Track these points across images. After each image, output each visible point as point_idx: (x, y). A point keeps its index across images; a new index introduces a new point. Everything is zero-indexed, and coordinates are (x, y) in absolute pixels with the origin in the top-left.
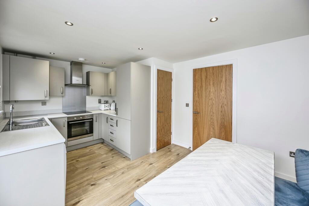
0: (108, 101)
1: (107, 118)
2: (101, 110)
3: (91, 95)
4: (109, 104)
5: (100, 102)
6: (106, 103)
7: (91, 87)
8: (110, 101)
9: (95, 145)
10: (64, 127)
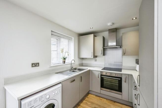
7: (123, 48)
9: (124, 106)
10: (98, 78)
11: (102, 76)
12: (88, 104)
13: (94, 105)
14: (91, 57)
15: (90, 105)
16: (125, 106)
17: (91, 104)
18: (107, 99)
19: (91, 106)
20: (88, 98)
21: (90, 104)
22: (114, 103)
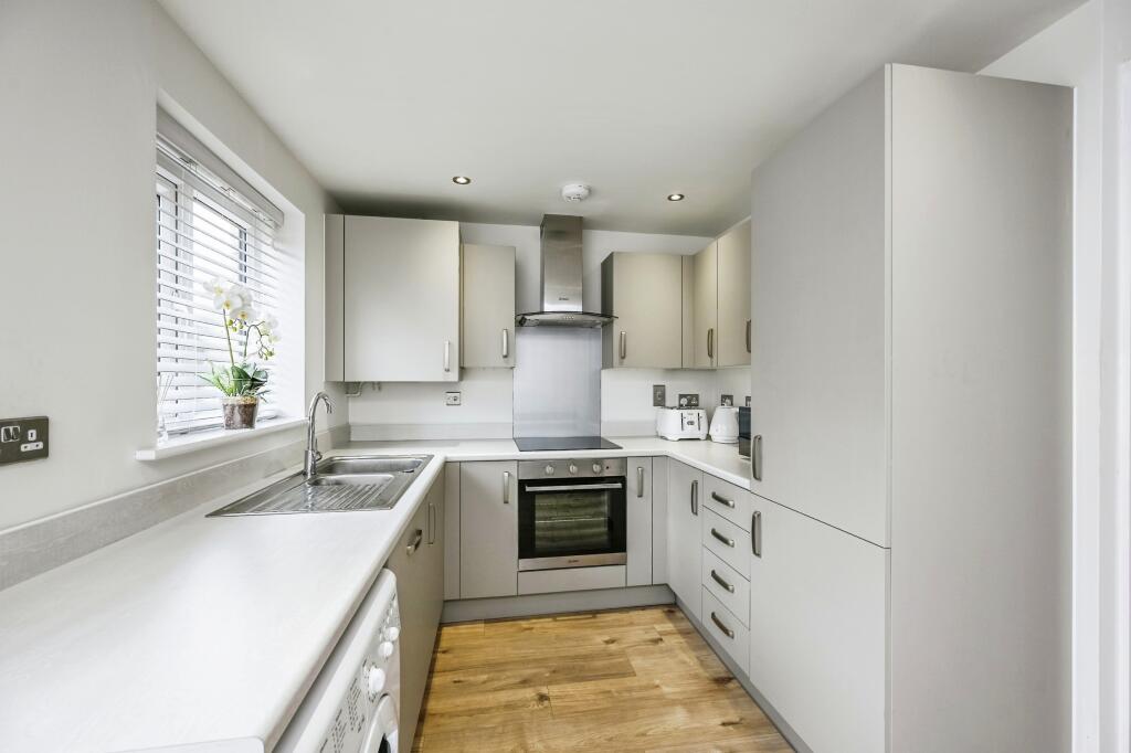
0: (697, 396)
1: (694, 486)
2: (662, 437)
3: (621, 363)
4: (702, 413)
5: (660, 399)
6: (690, 406)
7: (617, 328)
8: (708, 395)
9: (636, 612)
10: (506, 502)
11: (528, 489)
12: (471, 684)
13: (508, 674)
14: (440, 377)
15: (484, 682)
16: (641, 612)
17: (491, 675)
18: (554, 616)
19: (497, 684)
20: (444, 652)
21: (485, 677)
22: (594, 617)
